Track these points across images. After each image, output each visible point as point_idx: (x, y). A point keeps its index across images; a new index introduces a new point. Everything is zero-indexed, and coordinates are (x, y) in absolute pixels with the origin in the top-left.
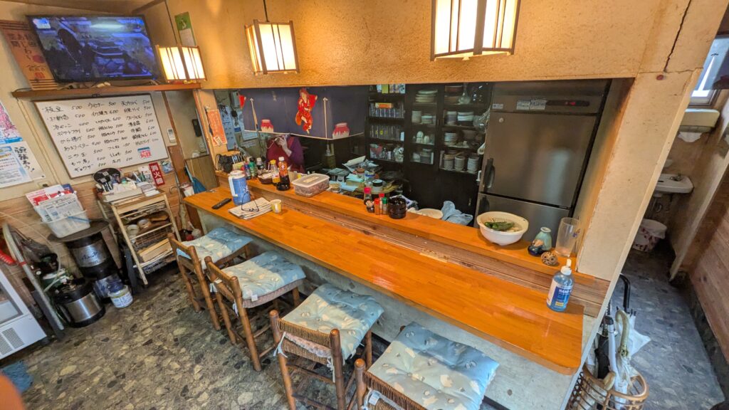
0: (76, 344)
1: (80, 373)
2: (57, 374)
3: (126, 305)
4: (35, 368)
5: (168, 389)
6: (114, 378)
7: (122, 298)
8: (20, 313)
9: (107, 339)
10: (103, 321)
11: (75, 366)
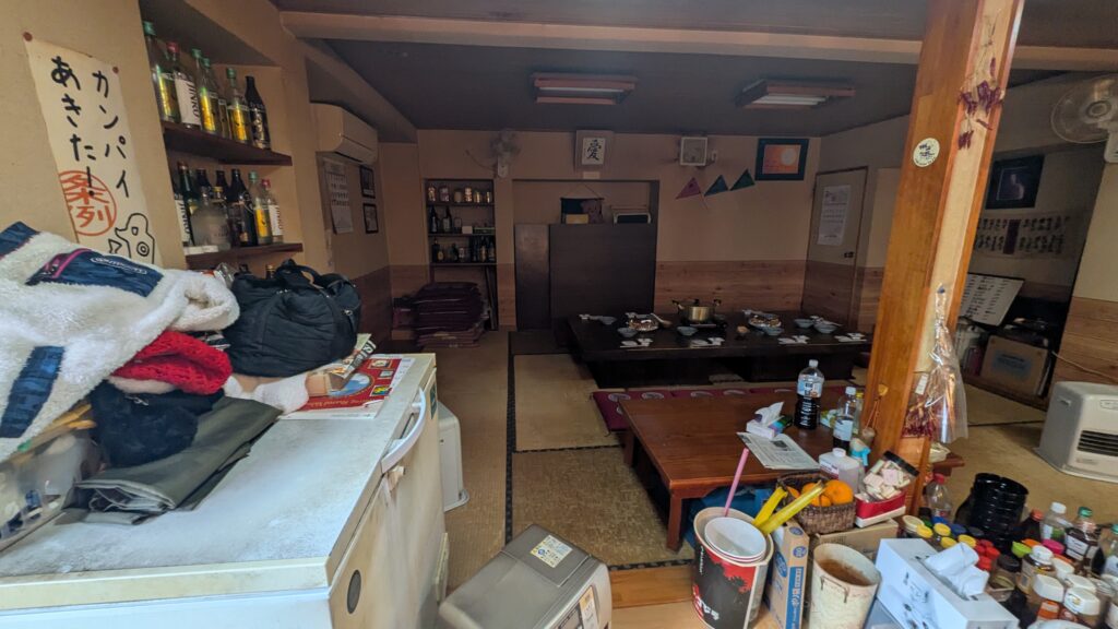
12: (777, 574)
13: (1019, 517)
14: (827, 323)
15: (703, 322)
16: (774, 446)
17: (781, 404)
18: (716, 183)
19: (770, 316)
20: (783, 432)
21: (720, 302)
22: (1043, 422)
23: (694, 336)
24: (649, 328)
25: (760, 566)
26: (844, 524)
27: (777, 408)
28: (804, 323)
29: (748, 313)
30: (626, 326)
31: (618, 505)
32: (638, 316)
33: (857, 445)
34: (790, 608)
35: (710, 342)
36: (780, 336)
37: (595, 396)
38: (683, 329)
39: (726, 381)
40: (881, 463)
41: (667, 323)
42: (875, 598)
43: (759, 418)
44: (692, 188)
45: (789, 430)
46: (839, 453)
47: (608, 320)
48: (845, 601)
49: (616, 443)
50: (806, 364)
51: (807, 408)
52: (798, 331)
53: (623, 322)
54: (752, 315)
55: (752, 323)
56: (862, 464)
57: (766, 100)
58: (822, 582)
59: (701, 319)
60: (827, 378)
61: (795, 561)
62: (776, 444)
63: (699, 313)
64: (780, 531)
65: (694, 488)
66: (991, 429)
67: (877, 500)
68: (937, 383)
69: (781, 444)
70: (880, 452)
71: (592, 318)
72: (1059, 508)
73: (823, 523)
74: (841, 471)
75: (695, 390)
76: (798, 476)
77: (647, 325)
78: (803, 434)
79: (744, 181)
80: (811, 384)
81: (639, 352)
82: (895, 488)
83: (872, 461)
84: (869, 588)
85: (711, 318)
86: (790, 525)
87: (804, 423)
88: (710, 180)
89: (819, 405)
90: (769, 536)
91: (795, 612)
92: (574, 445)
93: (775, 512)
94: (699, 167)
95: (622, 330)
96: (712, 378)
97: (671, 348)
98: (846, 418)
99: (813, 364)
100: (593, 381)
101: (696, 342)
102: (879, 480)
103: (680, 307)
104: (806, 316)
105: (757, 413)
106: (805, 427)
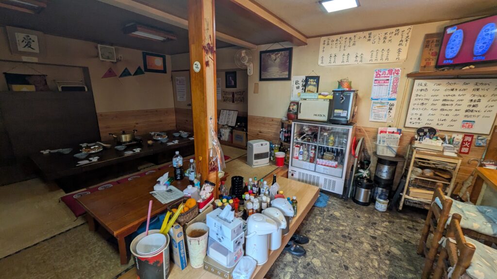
0: (348, 208)
1: (339, 219)
2: (333, 211)
3: (381, 210)
4: (330, 203)
5: (362, 269)
6: (347, 235)
7: (381, 205)
8: (342, 178)
9: (359, 217)
10: (365, 208)
11: (340, 215)
12: (174, 248)
13: (242, 186)
14: (186, 133)
15: (129, 142)
16: (167, 193)
17: (168, 173)
18: (124, 71)
19: (163, 134)
20: (171, 184)
21: (136, 131)
22: (246, 154)
23: (126, 150)
24: (97, 151)
25: (165, 250)
26: (195, 214)
27: (166, 175)
28: (177, 135)
29: (153, 133)
30: (81, 152)
31: (87, 258)
32: (89, 145)
33: (196, 182)
34: (181, 258)
35: (134, 151)
36: (167, 142)
37: (63, 199)
38: (119, 147)
39: (147, 167)
40: (204, 185)
41: (108, 146)
42: (209, 236)
43: (159, 182)
44: (110, 73)
45: (173, 183)
46: (190, 187)
47: (66, 151)
48: (199, 244)
49: (82, 222)
50: (175, 154)
51: (178, 172)
52: (175, 138)
53: (78, 149)
54: (155, 134)
55: (155, 138)
56: (198, 188)
57: (137, 33)
58: (190, 242)
59: (128, 140)
60: (183, 157)
61: (178, 239)
62: (168, 191)
63: (126, 138)
64: (171, 230)
65: (129, 229)
66: (237, 159)
67: (205, 200)
68: (215, 152)
69: (170, 191)
70: (203, 181)
71: (52, 151)
72: (251, 180)
73: (187, 218)
74: (192, 194)
75: (130, 177)
76: (176, 203)
77: (95, 148)
78: (179, 183)
79: (138, 72)
80: (178, 161)
81: (91, 166)
82: (210, 193)
83: (201, 186)
84: (205, 234)
85: (133, 139)
86: (174, 226)
87: (179, 178)
88: (120, 70)
89: (183, 169)
90: (168, 234)
91: (183, 259)
92: (49, 236)
93: (168, 222)
94: (112, 62)
95: (77, 155)
96: (139, 168)
97: (113, 159)
98: (192, 172)
99: (177, 153)
100: (61, 190)
101: (126, 153)
102: (205, 192)
103: (114, 136)
104: (177, 131)
105: (157, 180)
106: (179, 180)
